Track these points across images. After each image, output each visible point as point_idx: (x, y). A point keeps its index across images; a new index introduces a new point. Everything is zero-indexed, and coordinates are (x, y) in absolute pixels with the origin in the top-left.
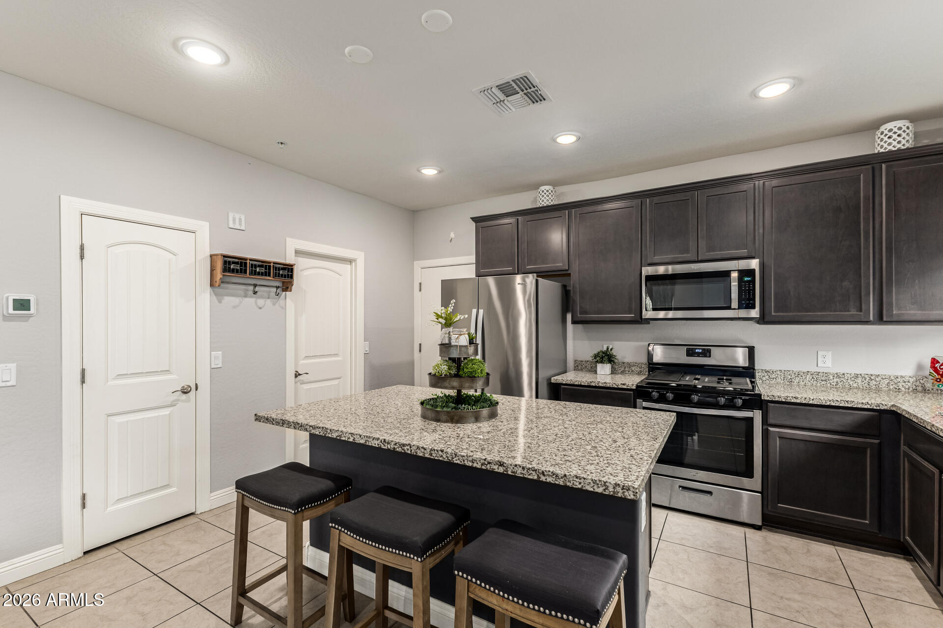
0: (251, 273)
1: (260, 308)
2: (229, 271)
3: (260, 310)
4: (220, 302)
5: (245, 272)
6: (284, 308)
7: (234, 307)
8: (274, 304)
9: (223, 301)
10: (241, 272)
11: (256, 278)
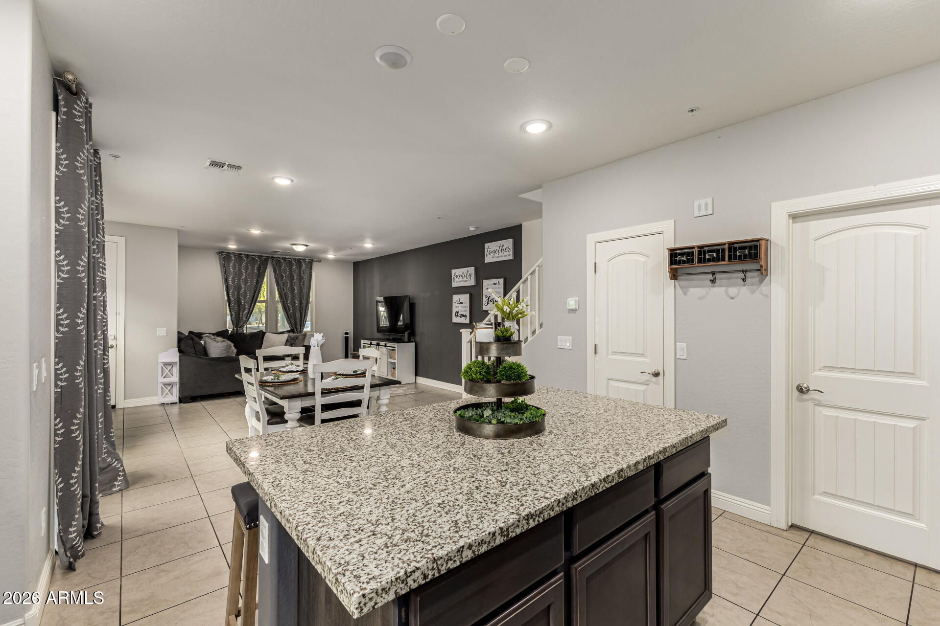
0: (700, 262)
1: (732, 298)
2: (676, 264)
3: (732, 300)
4: (685, 294)
5: (692, 261)
6: (768, 296)
7: (700, 298)
8: (753, 292)
9: (688, 293)
10: (688, 262)
11: (705, 266)
